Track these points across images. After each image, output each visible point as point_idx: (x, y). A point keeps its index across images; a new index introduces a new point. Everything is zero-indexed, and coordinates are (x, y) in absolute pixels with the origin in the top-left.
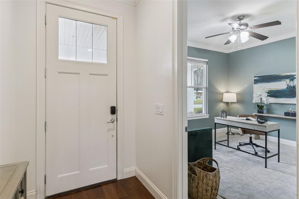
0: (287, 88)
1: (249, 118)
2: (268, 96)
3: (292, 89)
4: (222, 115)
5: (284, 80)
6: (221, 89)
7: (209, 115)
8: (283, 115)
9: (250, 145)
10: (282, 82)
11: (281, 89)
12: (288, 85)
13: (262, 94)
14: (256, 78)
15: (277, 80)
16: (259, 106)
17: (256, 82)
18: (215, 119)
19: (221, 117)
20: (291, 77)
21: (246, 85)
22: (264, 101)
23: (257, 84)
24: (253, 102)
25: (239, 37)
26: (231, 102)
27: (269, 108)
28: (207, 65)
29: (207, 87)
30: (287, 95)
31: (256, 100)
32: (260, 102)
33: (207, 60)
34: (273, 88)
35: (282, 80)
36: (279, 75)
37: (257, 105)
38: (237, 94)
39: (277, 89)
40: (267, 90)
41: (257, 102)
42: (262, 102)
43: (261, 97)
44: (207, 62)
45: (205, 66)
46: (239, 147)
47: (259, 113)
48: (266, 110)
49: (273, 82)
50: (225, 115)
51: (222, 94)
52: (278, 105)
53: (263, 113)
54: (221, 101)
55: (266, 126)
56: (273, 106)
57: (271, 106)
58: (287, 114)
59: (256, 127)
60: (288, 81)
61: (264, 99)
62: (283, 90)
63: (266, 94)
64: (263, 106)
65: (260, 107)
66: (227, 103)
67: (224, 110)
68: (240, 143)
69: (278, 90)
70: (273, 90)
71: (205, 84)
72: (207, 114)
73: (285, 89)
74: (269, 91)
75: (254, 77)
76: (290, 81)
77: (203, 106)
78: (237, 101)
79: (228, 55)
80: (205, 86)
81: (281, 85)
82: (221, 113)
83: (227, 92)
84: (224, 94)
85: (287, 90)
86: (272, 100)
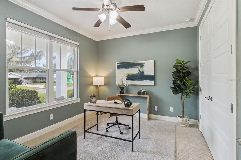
0: (139, 73)
1: (116, 101)
2: (127, 79)
3: (142, 73)
4: (92, 100)
5: (137, 67)
6: (91, 73)
7: (80, 99)
8: (136, 94)
9: (116, 125)
10: (136, 68)
11: (135, 74)
12: (139, 71)
13: (123, 77)
14: (118, 65)
15: (132, 66)
16: (121, 87)
17: (119, 67)
18: (85, 106)
19: (91, 103)
20: (141, 65)
21: (111, 70)
22: (125, 84)
23: (119, 70)
24: (117, 84)
25: (108, 17)
26: (99, 85)
27: (127, 89)
28: (78, 48)
29: (78, 70)
30: (139, 78)
31: (118, 83)
32: (121, 84)
33: (78, 44)
34: (130, 73)
35: (136, 67)
36: (134, 63)
37: (119, 87)
38: (105, 78)
39: (133, 73)
40: (126, 74)
41: (119, 84)
42: (123, 84)
43: (122, 80)
44: (78, 45)
45: (76, 49)
46: (107, 129)
47: (121, 94)
48: (125, 91)
49: (130, 68)
50: (94, 100)
51: (92, 77)
52: (133, 86)
53: (123, 93)
54: (92, 84)
55: (132, 110)
56: (130, 87)
57: (128, 88)
58: (139, 93)
59: (123, 111)
60: (139, 67)
61: (124, 82)
62: (136, 74)
63: (126, 78)
64: (124, 88)
65: (122, 89)
66: (97, 86)
67: (93, 95)
68: (107, 124)
69: (133, 75)
70: (130, 75)
71: (76, 68)
72: (78, 98)
73: (138, 74)
74: (127, 75)
75: (117, 63)
76: (141, 68)
77: (74, 89)
78: (104, 84)
79: (97, 43)
80: (76, 70)
81: (135, 71)
82: (91, 98)
83: (97, 76)
84: (94, 77)
85: (139, 74)
86: (130, 82)
